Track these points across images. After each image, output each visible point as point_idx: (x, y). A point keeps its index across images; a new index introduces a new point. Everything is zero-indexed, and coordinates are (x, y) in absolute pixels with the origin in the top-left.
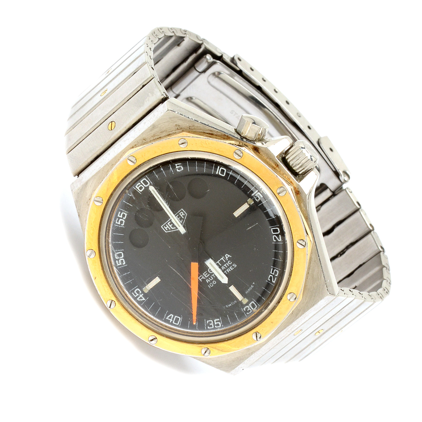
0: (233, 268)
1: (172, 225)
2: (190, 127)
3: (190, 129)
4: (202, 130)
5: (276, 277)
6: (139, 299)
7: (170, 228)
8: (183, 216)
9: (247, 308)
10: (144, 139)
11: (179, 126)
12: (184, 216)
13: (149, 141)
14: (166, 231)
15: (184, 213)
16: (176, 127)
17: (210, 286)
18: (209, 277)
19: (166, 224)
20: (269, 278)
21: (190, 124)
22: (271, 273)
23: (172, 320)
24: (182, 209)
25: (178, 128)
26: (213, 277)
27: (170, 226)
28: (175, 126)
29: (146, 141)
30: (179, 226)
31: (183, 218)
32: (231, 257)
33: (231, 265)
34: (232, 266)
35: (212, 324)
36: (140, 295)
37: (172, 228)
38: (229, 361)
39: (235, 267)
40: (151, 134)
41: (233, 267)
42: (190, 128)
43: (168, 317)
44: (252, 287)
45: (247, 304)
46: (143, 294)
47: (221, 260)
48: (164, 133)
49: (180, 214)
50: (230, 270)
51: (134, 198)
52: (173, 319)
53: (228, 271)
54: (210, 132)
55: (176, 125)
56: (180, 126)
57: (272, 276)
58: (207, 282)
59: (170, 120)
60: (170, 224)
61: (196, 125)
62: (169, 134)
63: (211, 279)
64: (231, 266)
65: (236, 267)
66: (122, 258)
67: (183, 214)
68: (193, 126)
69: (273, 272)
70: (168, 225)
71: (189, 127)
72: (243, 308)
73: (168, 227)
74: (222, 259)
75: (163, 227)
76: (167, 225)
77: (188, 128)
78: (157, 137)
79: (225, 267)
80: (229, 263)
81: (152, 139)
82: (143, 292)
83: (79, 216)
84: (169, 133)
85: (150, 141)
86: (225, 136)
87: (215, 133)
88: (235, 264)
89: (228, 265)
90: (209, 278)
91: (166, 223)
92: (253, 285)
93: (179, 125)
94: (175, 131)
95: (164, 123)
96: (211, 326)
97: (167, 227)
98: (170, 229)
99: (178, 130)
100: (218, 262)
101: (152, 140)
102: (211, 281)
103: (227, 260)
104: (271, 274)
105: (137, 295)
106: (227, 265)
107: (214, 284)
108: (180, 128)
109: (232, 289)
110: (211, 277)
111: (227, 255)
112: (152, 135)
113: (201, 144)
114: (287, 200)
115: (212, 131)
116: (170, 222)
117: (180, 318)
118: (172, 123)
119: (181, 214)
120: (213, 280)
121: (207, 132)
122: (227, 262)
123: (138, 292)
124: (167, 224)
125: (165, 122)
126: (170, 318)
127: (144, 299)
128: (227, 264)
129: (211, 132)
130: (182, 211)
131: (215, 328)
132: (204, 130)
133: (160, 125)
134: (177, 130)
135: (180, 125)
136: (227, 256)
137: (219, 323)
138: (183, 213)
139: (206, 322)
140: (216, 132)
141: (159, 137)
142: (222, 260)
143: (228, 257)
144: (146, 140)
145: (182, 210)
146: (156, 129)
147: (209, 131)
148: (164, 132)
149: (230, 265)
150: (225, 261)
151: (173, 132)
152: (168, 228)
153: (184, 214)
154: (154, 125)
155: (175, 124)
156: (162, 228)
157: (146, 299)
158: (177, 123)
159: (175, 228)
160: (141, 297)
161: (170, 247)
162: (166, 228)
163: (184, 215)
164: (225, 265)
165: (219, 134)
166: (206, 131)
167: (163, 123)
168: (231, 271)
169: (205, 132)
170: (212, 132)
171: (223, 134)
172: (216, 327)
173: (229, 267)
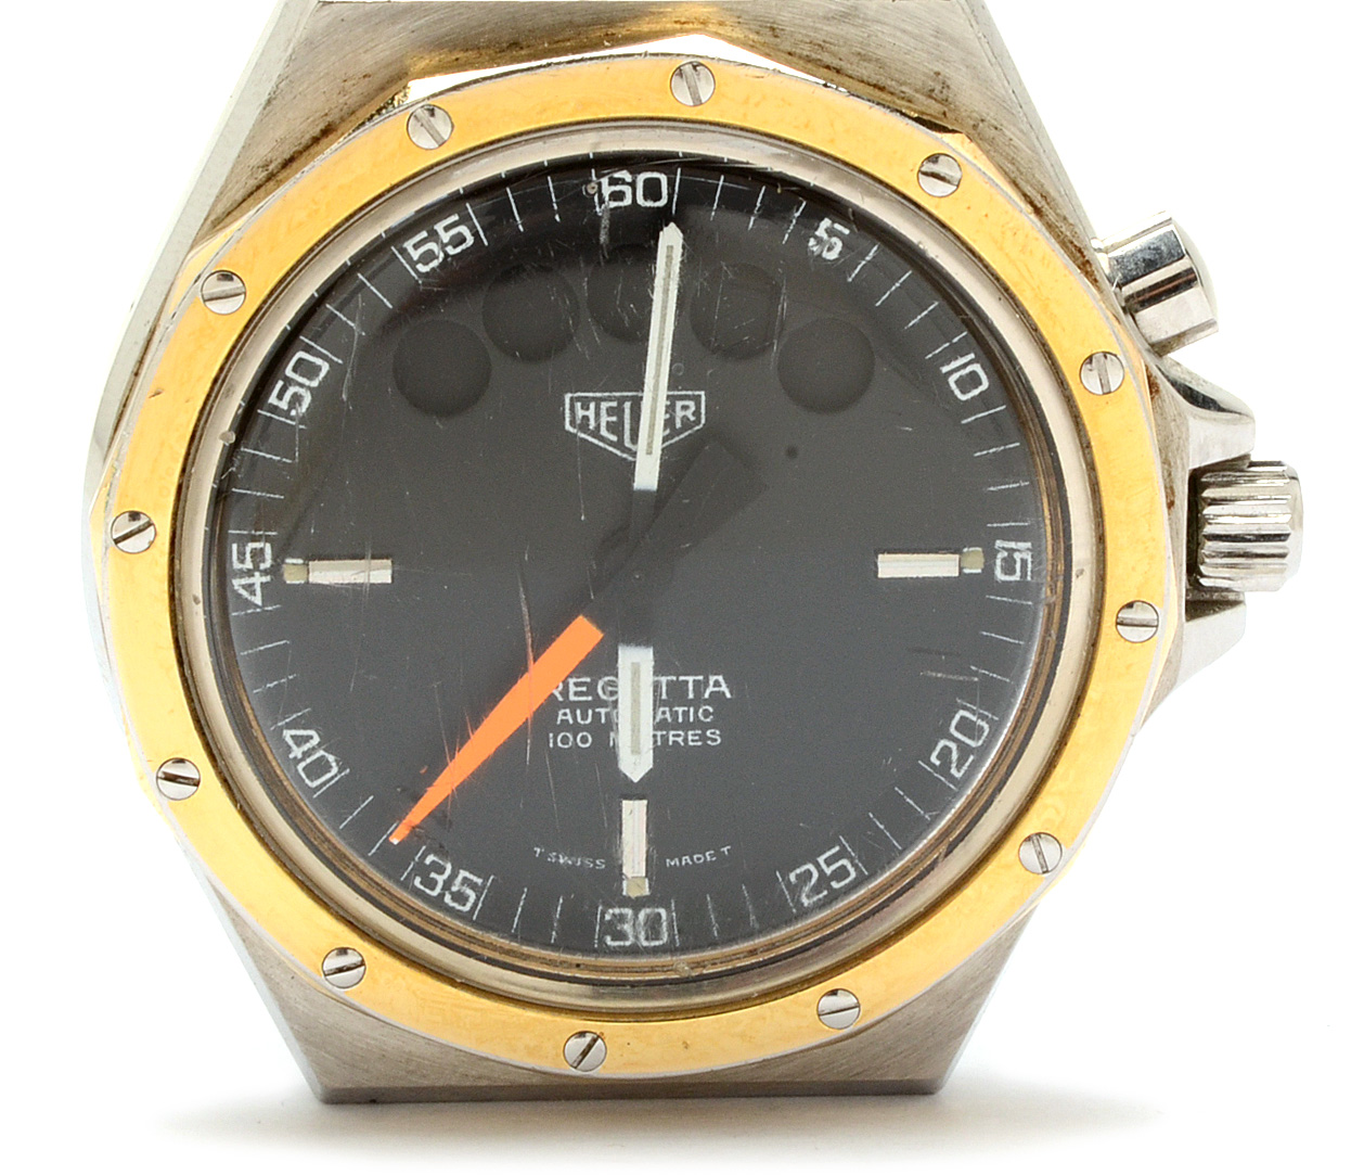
0: (699, 743)
1: (614, 419)
2: (982, 121)
3: (975, 127)
4: (1018, 169)
5: (830, 888)
6: (244, 587)
7: (598, 427)
8: (685, 419)
9: (621, 918)
10: (773, 29)
11: (945, 86)
12: (686, 424)
13: (789, 49)
14: (572, 423)
15: (697, 413)
16: (934, 80)
17: (555, 743)
18: (585, 706)
19: (594, 399)
20: (798, 871)
21: (992, 114)
22: (821, 860)
23: (300, 756)
24: (702, 393)
25: (933, 90)
26: (597, 716)
27: (604, 419)
28: (932, 74)
29: (778, 40)
30: (649, 453)
31: (678, 425)
32: (728, 695)
33: (705, 727)
34: (704, 733)
35: (441, 879)
36: (257, 574)
37: (604, 432)
38: (368, 1044)
39: (709, 742)
40: (816, 30)
41: (703, 738)
42: (981, 125)
43: (294, 732)
44: (708, 858)
45: (637, 904)
46: (267, 579)
47: (682, 678)
48: (865, 64)
49: (679, 404)
50: (686, 740)
51: (603, 238)
52: (306, 754)
53: (671, 739)
54: (1039, 197)
55: (938, 74)
56: (948, 87)
57: (816, 875)
58: (560, 717)
59: (932, 39)
60: (610, 411)
61: (1007, 133)
62: (880, 84)
63: (584, 717)
64: (700, 732)
65: (714, 744)
66: (309, 388)
67: (689, 413)
68: (996, 128)
69: (829, 862)
70: (598, 409)
71: (976, 119)
72: (609, 905)
73: (591, 414)
74: (690, 679)
75: (572, 399)
76: (592, 405)
77: (972, 123)
78: (827, 59)
79: (675, 715)
80: (700, 714)
81: (805, 53)
82: (275, 570)
83: (269, 102)
84: (883, 81)
85: (790, 54)
86: (1079, 255)
87: (1052, 217)
88: (720, 736)
89: (691, 719)
90: (578, 712)
91: (598, 395)
92: (718, 853)
93: (949, 82)
94: (917, 91)
95: (899, 34)
96: (432, 884)
97: (586, 413)
98: (592, 425)
99: (930, 97)
100: (664, 680)
101: (800, 57)
102: (576, 728)
103: (707, 696)
104: (818, 866)
105: (249, 565)
106: (686, 714)
107: (580, 744)
108: (940, 97)
109: (634, 814)
110: (590, 712)
111: (720, 678)
112: (819, 37)
113: (1003, 233)
114: (1128, 667)
115: (1048, 204)
116: (614, 404)
117: (335, 770)
118: (929, 53)
119: (685, 408)
120: (585, 729)
121: (1028, 190)
122: (697, 702)
123: (258, 555)
124: (598, 401)
125: (904, 31)
126: (299, 741)
127: (258, 600)
128: (692, 710)
129: (1040, 202)
130: (697, 399)
131: (437, 902)
132: (1021, 173)
133: (877, 27)
134: (923, 94)
135: (952, 87)
136: (718, 684)
137: (472, 896)
138: (693, 409)
139: (424, 856)
140: (1057, 214)
141: (835, 63)
142: (687, 682)
143: (716, 689)
144: (776, 36)
145: (700, 396)
146: (853, 30)
147: (1038, 192)
148: (870, 60)
149: (698, 724)
150: (691, 696)
151: (904, 88)
152: (586, 418)
153: (694, 414)
154: (856, 9)
155: (936, 69)
156: (567, 401)
157: (264, 605)
158: (946, 71)
159: (614, 438)
160: (252, 585)
161: (583, 518)
162: (580, 413)
163: (692, 418)
164: (680, 710)
165: (1063, 229)
166: (1027, 182)
167: (895, 27)
168: (682, 744)
169: (1022, 184)
170: (1044, 203)
171: (1076, 243)
172: (448, 899)
173: (686, 726)
